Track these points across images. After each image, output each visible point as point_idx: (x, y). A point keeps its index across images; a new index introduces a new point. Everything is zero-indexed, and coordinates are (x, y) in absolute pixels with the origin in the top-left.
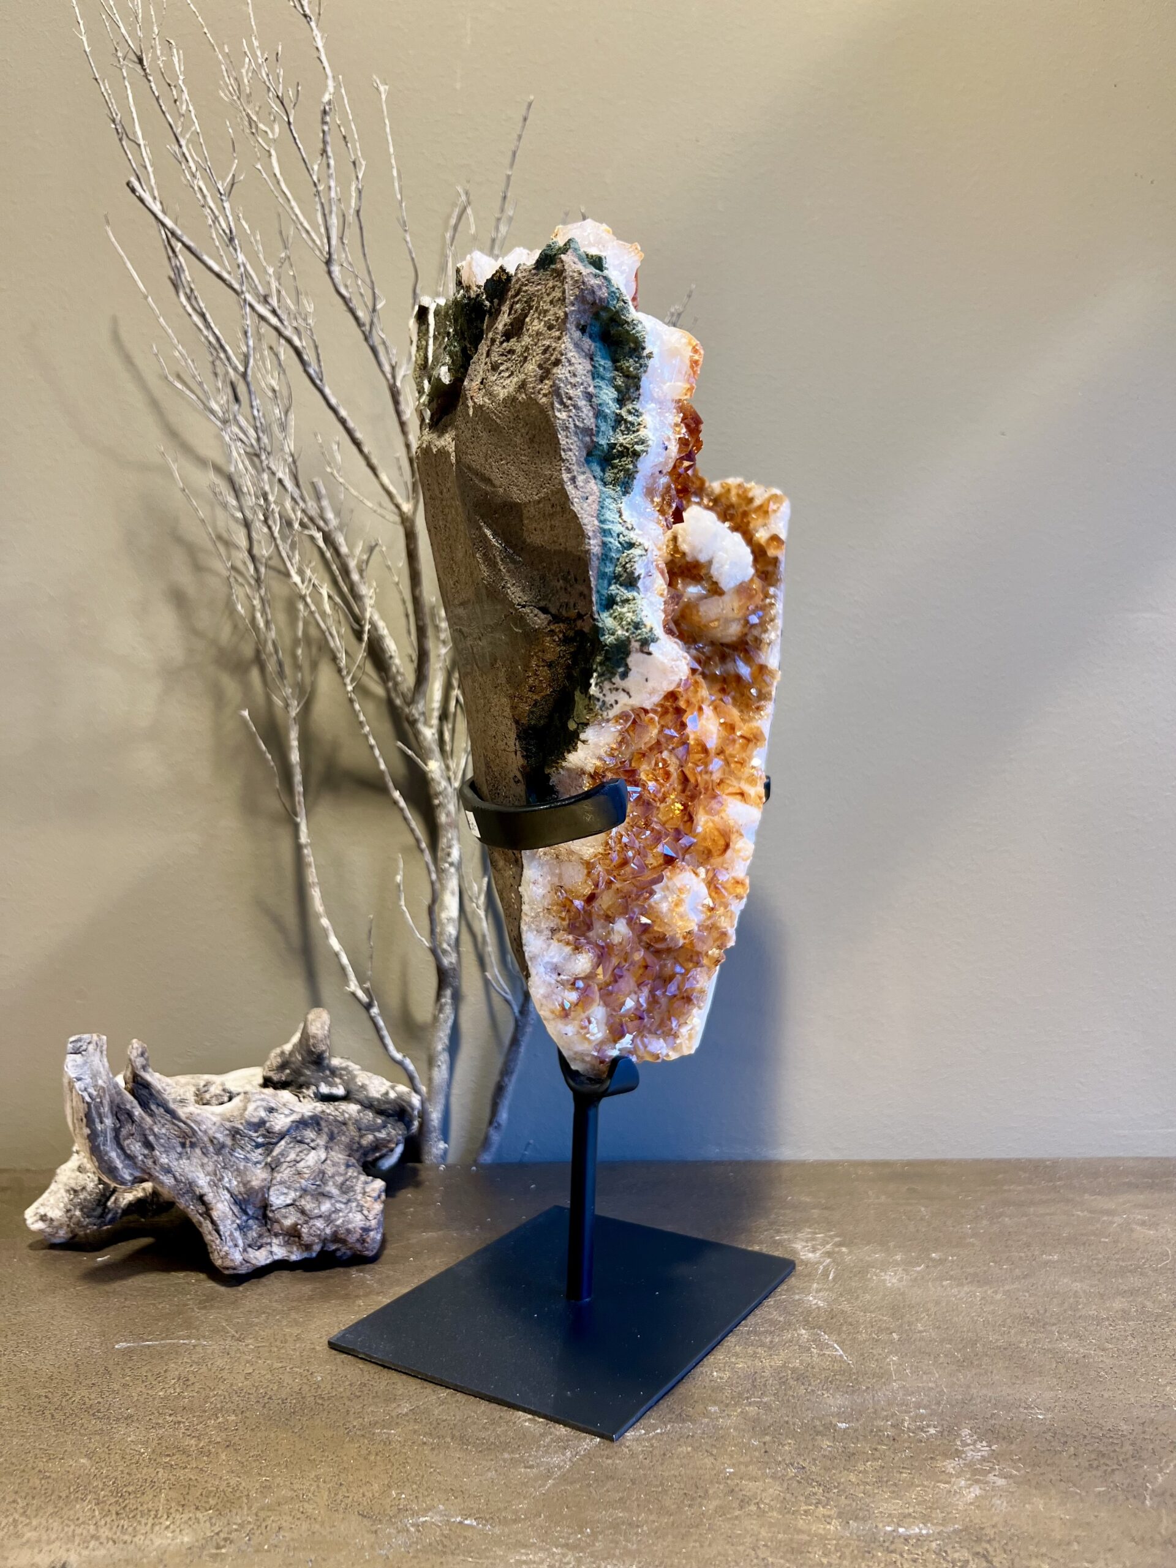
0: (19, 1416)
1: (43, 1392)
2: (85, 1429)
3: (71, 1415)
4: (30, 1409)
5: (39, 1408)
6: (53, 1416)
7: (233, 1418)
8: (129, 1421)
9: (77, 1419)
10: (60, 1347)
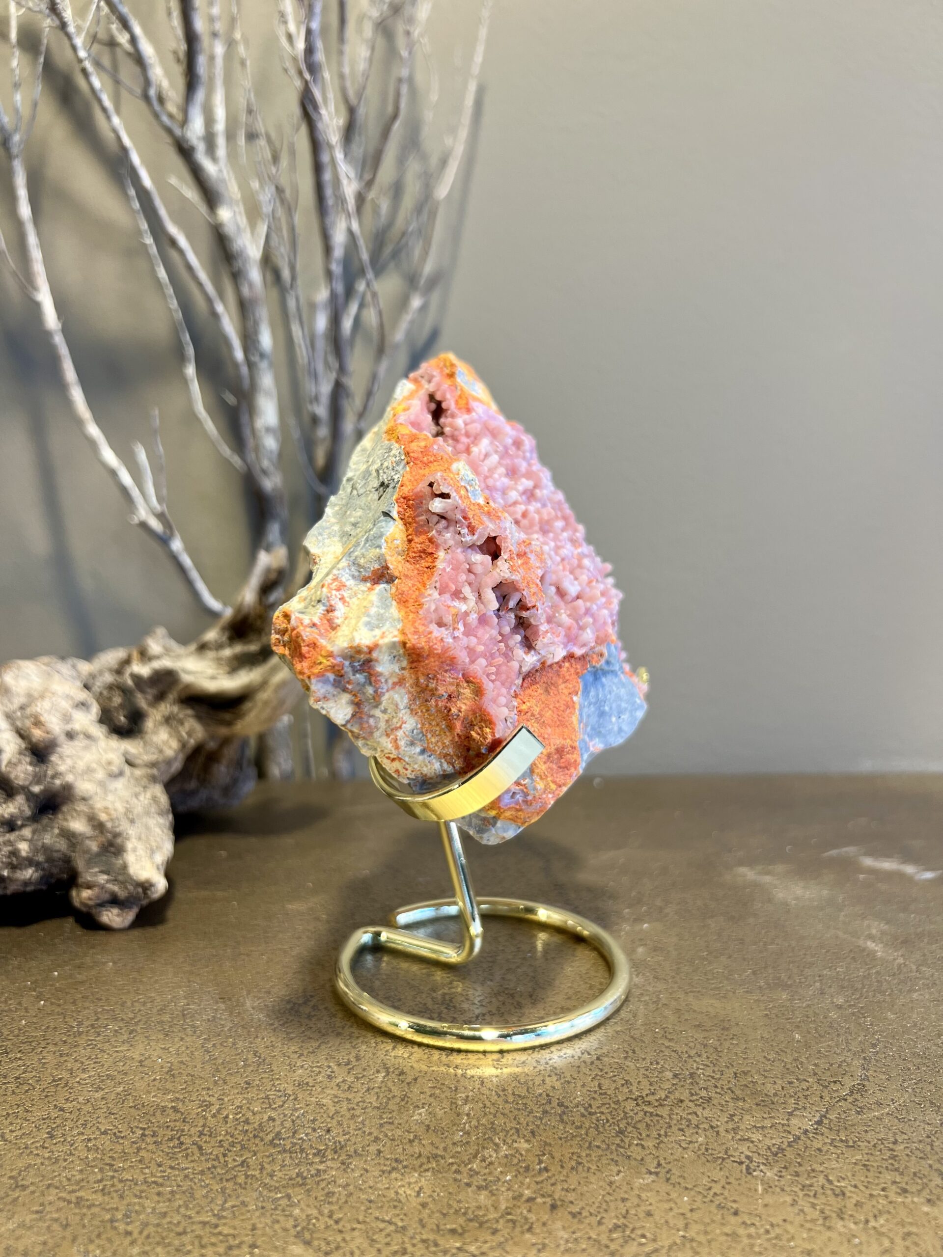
0: (139, 1149)
1: (166, 1101)
2: (271, 1176)
3: (233, 1145)
4: (154, 1134)
5: (170, 1133)
6: (200, 1148)
7: (523, 1145)
8: (343, 1157)
9: (247, 1155)
10: (166, 1018)
